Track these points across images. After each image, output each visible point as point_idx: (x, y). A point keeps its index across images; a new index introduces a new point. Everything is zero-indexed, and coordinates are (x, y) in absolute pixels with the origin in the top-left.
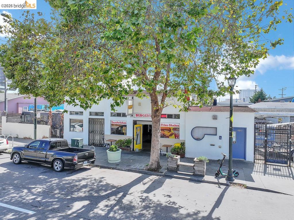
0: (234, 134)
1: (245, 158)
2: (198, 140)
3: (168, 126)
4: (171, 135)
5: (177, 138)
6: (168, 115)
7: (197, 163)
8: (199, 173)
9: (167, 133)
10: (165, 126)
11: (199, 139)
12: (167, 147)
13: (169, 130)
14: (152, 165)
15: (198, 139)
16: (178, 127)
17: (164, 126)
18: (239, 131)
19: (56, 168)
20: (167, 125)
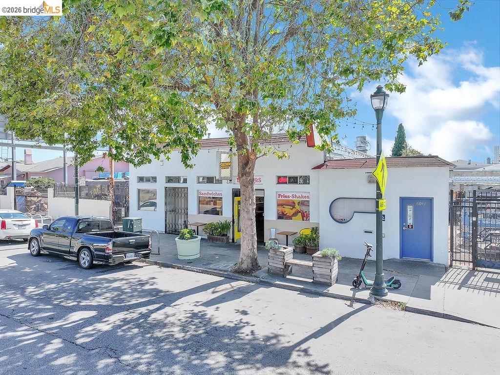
0: (410, 210)
1: (431, 258)
2: (343, 223)
3: (291, 198)
4: (295, 214)
5: (305, 218)
6: (290, 178)
7: (317, 259)
8: (322, 280)
9: (288, 211)
10: (285, 199)
11: (344, 221)
12: (287, 236)
13: (292, 205)
14: (242, 263)
15: (342, 221)
16: (307, 199)
17: (283, 198)
18: (420, 204)
19: (82, 262)
20: (289, 196)
